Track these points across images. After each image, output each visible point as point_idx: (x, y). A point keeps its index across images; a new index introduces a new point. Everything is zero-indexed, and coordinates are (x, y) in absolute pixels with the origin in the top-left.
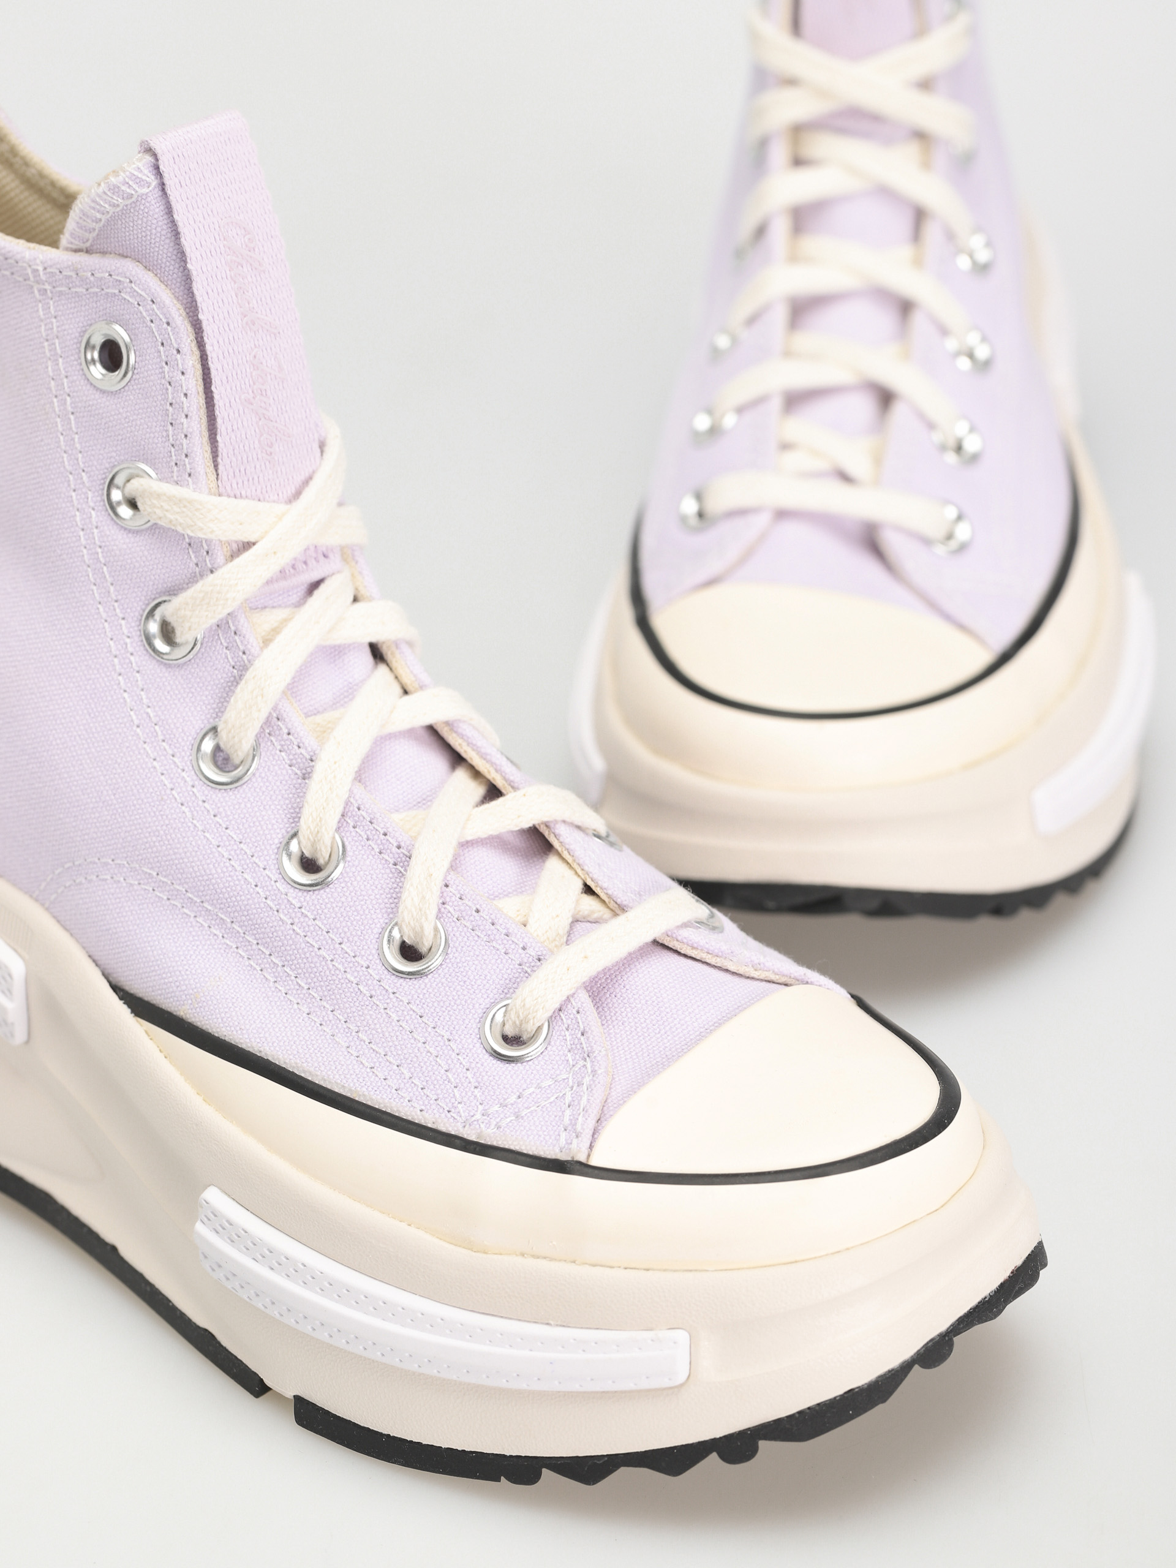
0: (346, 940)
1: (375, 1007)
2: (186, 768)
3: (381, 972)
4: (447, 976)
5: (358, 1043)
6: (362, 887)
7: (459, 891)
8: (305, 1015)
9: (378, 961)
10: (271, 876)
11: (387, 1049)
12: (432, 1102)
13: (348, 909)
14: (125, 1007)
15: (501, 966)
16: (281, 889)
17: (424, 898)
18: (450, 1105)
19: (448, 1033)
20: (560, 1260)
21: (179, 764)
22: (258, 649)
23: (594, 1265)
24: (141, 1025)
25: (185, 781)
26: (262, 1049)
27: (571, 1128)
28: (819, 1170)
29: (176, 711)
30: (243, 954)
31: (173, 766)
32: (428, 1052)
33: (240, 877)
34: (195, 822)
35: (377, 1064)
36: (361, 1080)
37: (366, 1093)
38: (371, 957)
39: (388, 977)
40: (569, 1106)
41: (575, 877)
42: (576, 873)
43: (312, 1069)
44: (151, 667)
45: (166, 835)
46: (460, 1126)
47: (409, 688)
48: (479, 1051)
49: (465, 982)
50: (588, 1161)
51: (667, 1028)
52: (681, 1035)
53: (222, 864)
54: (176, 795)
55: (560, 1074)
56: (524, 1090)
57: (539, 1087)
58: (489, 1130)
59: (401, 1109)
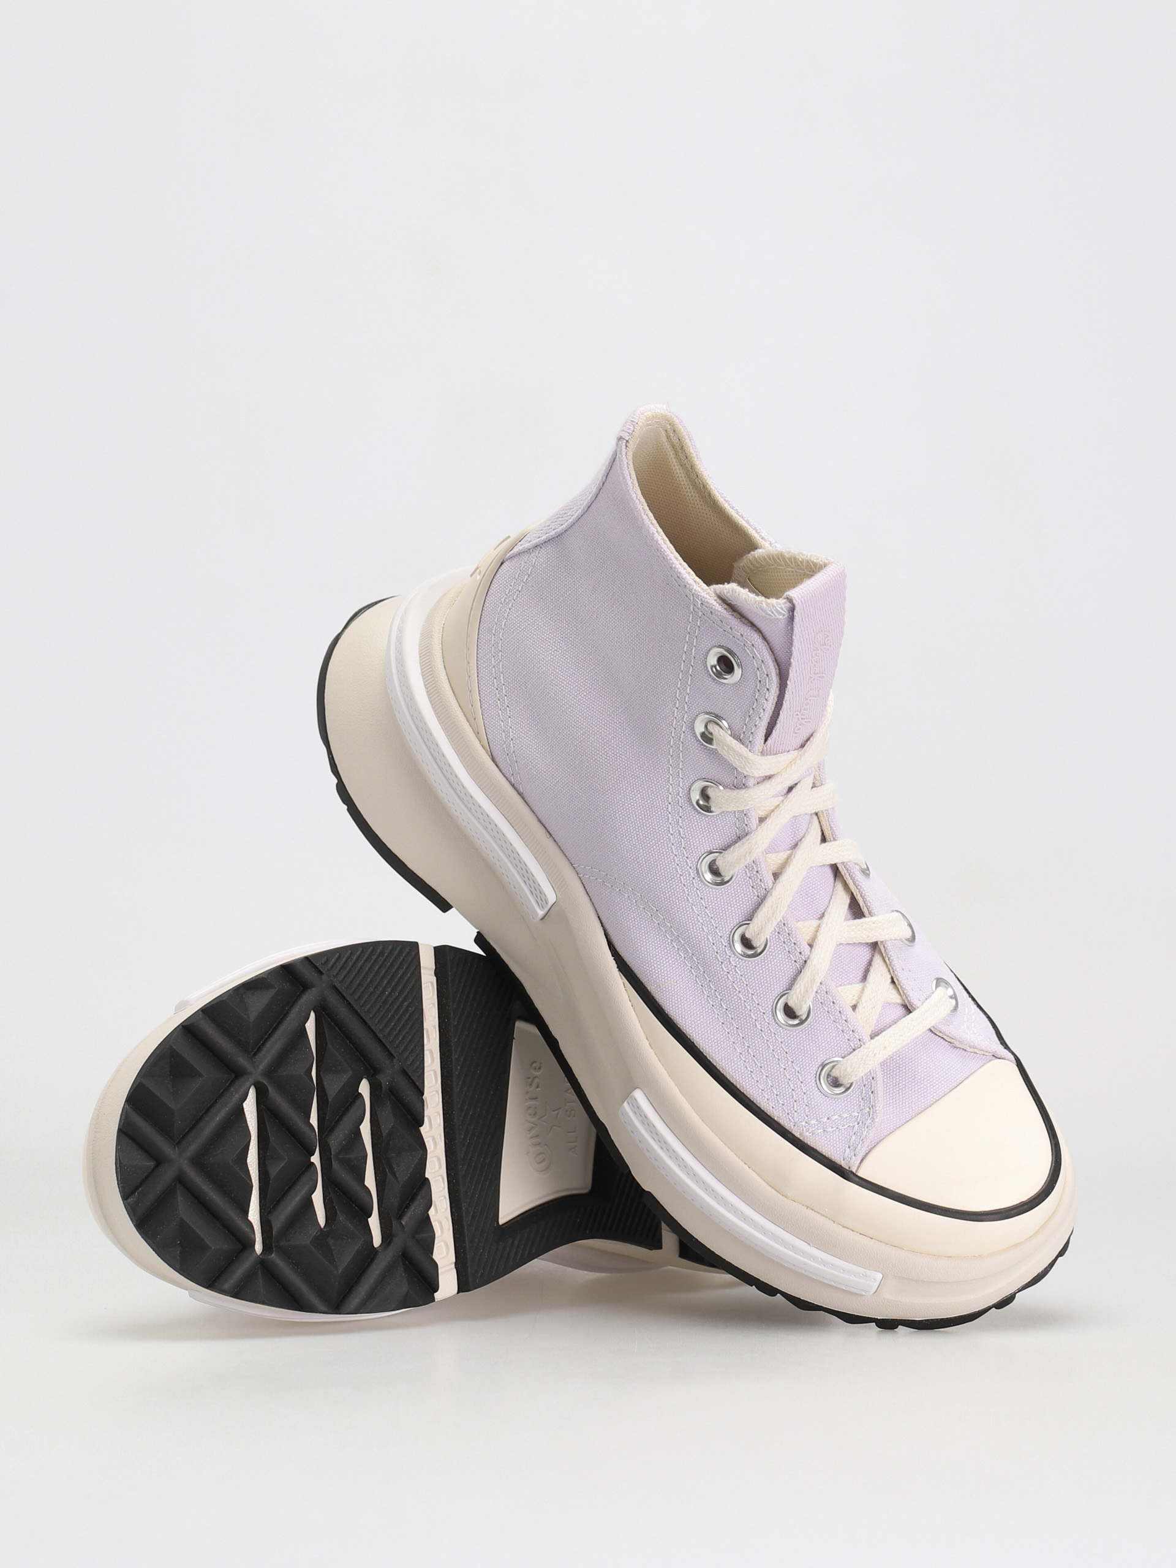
0: (756, 994)
1: (762, 1038)
2: (692, 868)
3: (770, 1020)
4: (807, 1035)
5: (747, 1054)
6: (773, 969)
7: (827, 989)
8: (721, 1023)
9: (771, 1013)
10: (723, 942)
11: (763, 1065)
12: (780, 1105)
13: (762, 978)
14: (614, 962)
15: (838, 1038)
16: (727, 952)
17: (807, 991)
18: (790, 1111)
19: (799, 1069)
20: (826, 1217)
21: (689, 864)
22: (755, 826)
23: (844, 1227)
24: (622, 979)
25: (690, 875)
26: (691, 1035)
27: (854, 1148)
28: (979, 1217)
29: (696, 836)
30: (694, 973)
31: (685, 863)
32: (785, 1075)
33: (705, 936)
34: (689, 898)
35: (755, 1072)
36: (743, 1077)
37: (745, 1086)
38: (767, 1009)
39: (774, 1024)
40: (854, 1134)
41: (888, 973)
42: (889, 971)
43: (717, 1059)
44: (689, 809)
45: (670, 897)
46: (792, 1124)
47: (827, 838)
48: (813, 1085)
49: (816, 1042)
50: (857, 1171)
51: (916, 1089)
52: (923, 1095)
53: (697, 926)
54: (682, 879)
55: (854, 1112)
56: (832, 1116)
57: (840, 1116)
58: (807, 1133)
59: (762, 1103)
